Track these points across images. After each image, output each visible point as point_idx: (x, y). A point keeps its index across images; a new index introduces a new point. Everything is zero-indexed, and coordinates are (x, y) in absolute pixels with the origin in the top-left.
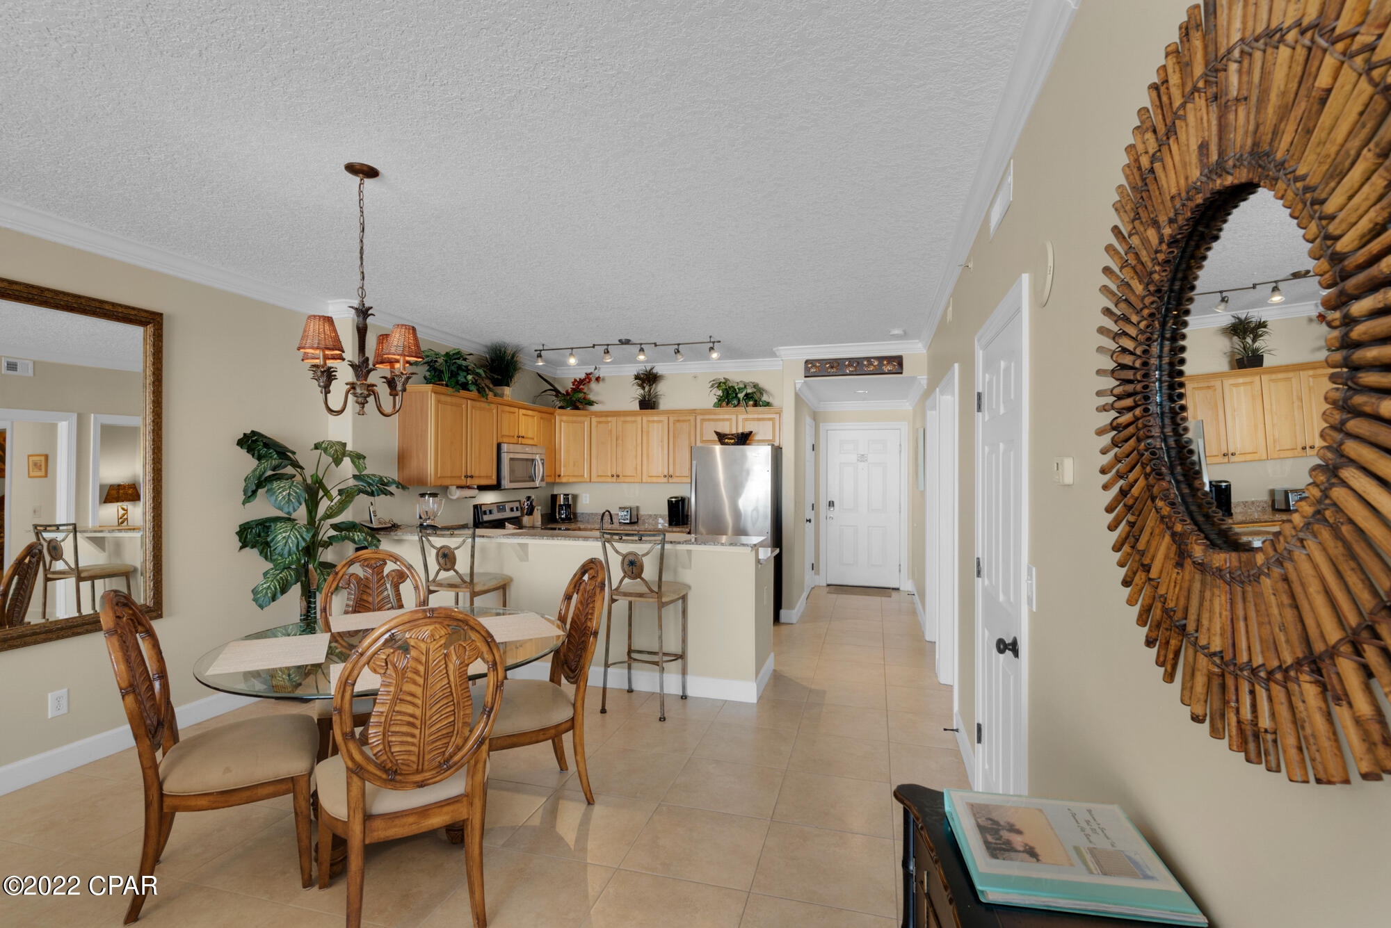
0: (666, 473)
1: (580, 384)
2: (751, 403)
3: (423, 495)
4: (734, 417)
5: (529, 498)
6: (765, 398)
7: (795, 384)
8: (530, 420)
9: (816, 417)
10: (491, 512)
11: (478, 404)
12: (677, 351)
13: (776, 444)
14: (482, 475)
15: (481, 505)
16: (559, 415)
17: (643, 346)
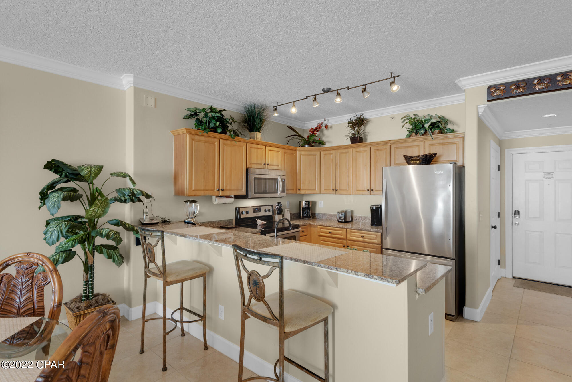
0: (369, 188)
1: (314, 131)
2: (437, 131)
3: (186, 202)
4: (422, 143)
5: (279, 204)
6: (450, 126)
7: (478, 109)
8: (275, 153)
9: (501, 144)
10: (247, 213)
11: (229, 142)
12: (365, 90)
13: (460, 163)
14: (232, 188)
15: (239, 208)
16: (300, 151)
17: (339, 91)
